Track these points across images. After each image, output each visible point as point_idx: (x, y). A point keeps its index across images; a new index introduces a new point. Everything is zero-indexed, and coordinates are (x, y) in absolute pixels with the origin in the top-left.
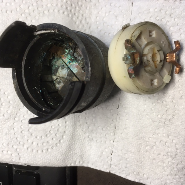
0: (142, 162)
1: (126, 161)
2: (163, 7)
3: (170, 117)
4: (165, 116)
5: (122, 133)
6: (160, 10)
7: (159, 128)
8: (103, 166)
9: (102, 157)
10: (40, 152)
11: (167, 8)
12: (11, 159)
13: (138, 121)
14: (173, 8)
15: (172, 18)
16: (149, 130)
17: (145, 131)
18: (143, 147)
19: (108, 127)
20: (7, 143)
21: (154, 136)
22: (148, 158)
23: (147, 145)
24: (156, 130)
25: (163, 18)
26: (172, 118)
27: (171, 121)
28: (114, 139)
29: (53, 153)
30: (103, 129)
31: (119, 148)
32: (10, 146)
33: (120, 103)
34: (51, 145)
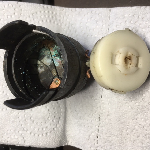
0: (124, 144)
1: (110, 143)
2: (136, 13)
3: (146, 104)
4: (142, 104)
5: (105, 119)
6: (133, 15)
7: (137, 114)
8: (91, 148)
9: (89, 140)
10: (40, 136)
11: (139, 13)
12: (18, 142)
13: (119, 108)
14: (144, 13)
15: (144, 21)
16: (129, 116)
17: (125, 117)
18: (124, 130)
19: (93, 114)
20: (14, 129)
21: (133, 120)
22: (129, 140)
23: (128, 129)
24: (135, 115)
25: (136, 22)
26: (148, 105)
27: (148, 108)
28: (99, 124)
29: (51, 137)
30: (89, 116)
31: (104, 132)
32: (17, 132)
33: (103, 94)
34: (49, 130)
